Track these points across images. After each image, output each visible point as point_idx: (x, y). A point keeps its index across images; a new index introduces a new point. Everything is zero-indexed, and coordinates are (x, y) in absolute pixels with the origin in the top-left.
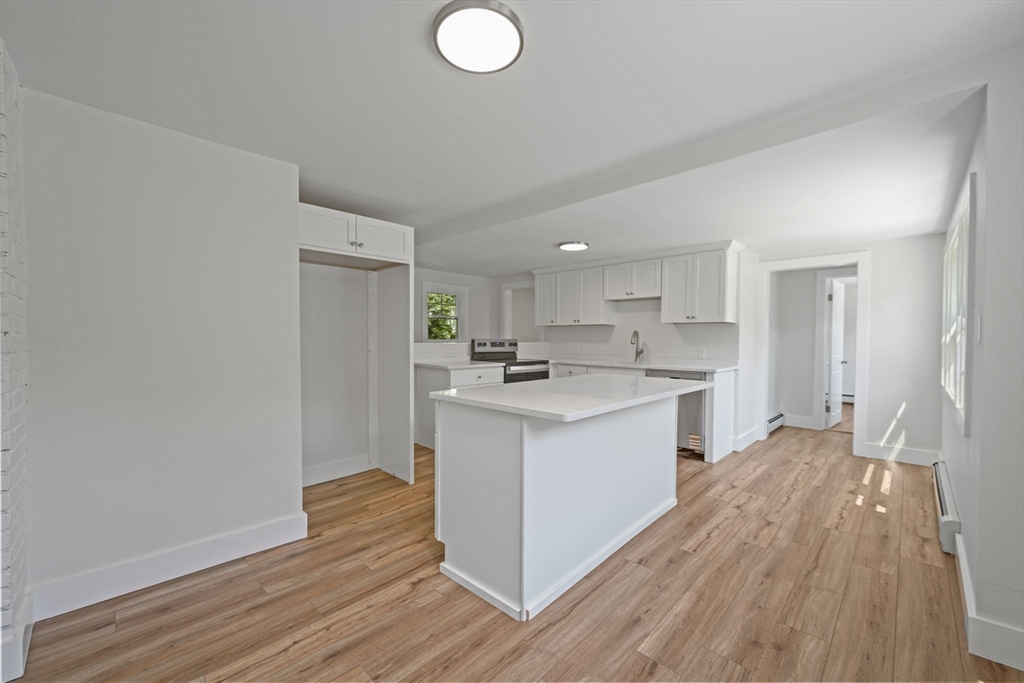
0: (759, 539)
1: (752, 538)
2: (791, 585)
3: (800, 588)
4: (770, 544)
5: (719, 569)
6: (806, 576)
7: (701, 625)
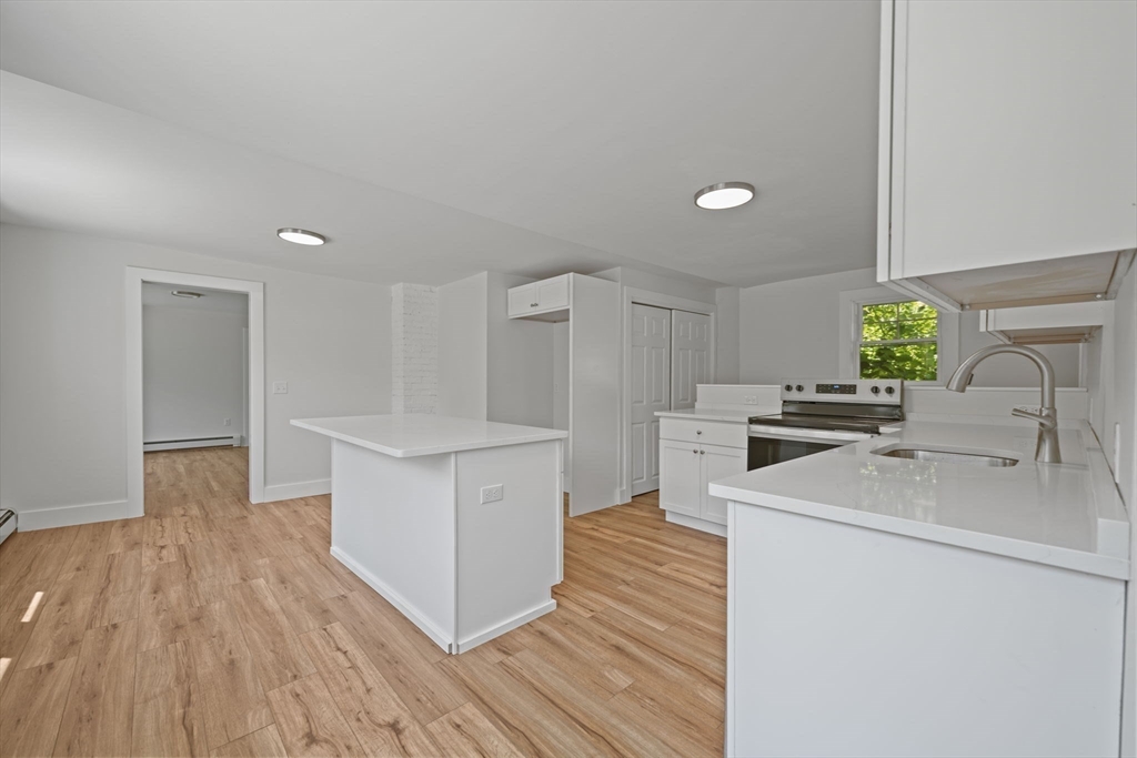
0: (289, 697)
1: (299, 690)
2: (200, 672)
3: (188, 676)
4: (268, 703)
5: (282, 635)
6: (190, 694)
7: (243, 604)
